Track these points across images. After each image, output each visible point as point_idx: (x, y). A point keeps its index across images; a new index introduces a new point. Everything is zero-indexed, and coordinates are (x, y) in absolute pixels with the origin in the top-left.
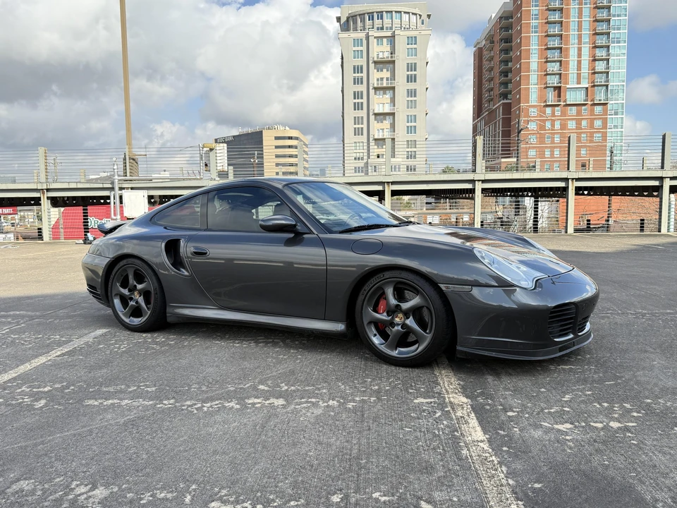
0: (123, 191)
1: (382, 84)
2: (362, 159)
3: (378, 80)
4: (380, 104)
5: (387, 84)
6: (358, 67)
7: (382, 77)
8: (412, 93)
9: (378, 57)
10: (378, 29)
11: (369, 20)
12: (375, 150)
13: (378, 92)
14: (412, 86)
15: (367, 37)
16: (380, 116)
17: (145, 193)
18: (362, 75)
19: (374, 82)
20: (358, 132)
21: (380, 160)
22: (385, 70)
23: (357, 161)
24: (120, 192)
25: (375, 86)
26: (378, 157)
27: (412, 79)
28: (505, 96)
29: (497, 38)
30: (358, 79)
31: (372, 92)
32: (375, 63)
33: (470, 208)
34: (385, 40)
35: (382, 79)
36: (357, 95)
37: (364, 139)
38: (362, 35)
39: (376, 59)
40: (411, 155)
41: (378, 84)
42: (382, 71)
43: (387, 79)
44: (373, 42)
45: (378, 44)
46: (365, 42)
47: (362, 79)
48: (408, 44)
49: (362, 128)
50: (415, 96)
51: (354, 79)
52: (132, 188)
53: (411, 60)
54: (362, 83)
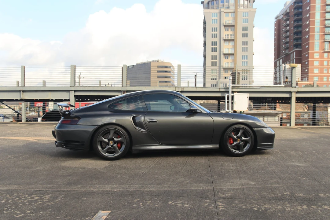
0: (235, 94)
1: (228, 38)
2: (216, 79)
3: (226, 35)
4: (227, 48)
5: (231, 37)
6: (214, 28)
7: (228, 34)
8: (245, 43)
9: (226, 23)
10: (226, 8)
11: (221, 3)
12: (223, 74)
13: (225, 42)
14: (245, 39)
15: (220, 12)
16: (227, 55)
17: (248, 95)
18: (216, 32)
19: (224, 37)
20: (214, 64)
21: (227, 80)
22: (230, 30)
23: (213, 80)
24: (232, 94)
25: (224, 38)
26: (225, 78)
27: (245, 35)
28: (296, 46)
29: (292, 14)
30: (214, 35)
31: (222, 41)
32: (225, 26)
33: (288, 109)
34: (230, 14)
35: (228, 35)
36: (214, 43)
37: (217, 68)
38: (217, 11)
39: (225, 24)
40: (244, 78)
41: (226, 38)
42: (228, 30)
43: (231, 35)
44: (223, 15)
45: (226, 16)
46: (218, 15)
47: (216, 35)
48: (243, 16)
49: (216, 62)
50: (247, 45)
51: (212, 35)
52: (238, 92)
53: (245, 25)
54: (216, 37)
